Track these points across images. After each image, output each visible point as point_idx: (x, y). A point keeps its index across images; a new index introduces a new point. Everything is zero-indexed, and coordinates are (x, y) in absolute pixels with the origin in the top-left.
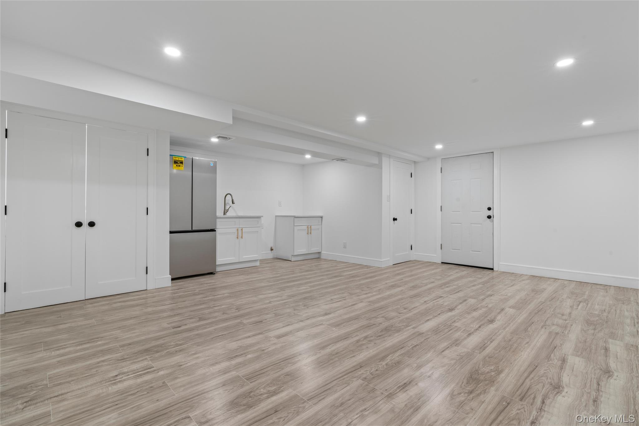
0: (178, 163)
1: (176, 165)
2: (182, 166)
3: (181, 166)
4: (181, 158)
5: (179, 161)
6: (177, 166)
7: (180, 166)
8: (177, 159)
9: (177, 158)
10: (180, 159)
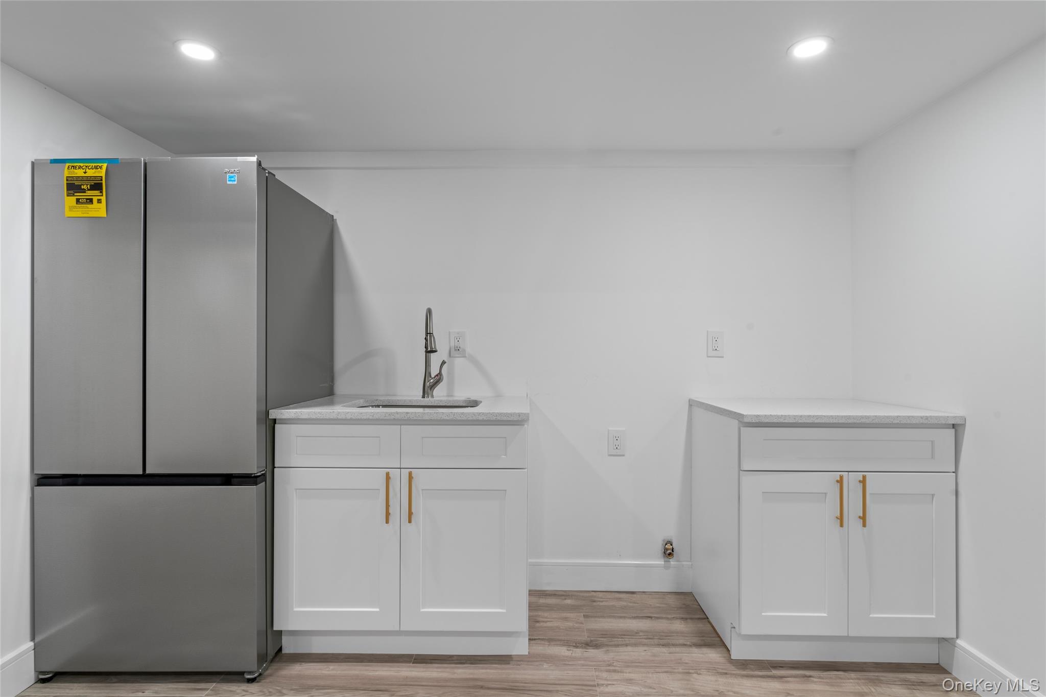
0: (84, 191)
1: (74, 199)
2: (99, 201)
3: (95, 199)
4: (96, 168)
5: (88, 179)
6: (78, 201)
7: (91, 201)
8: (80, 173)
9: (80, 167)
10: (91, 173)
